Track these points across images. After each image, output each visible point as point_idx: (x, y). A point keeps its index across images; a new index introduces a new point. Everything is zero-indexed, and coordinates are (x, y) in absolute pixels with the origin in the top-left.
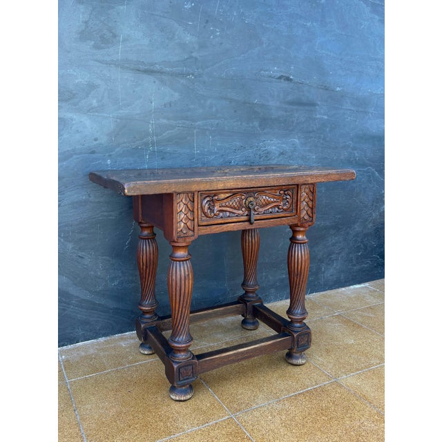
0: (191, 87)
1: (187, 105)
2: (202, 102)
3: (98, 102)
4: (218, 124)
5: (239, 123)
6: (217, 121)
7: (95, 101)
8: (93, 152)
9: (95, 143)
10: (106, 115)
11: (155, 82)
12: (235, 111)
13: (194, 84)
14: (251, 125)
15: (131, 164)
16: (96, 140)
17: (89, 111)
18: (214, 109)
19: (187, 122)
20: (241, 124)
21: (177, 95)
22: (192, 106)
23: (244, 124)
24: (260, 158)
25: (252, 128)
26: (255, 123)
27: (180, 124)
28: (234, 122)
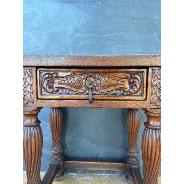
0: (99, 10)
1: (97, 23)
2: (109, 20)
3: (38, 24)
4: (121, 36)
5: (140, 35)
6: (120, 34)
7: (36, 24)
9: (36, 50)
10: (43, 32)
11: (73, 9)
12: (136, 26)
13: (102, 7)
14: (150, 36)
16: (37, 48)
17: (32, 30)
18: (118, 25)
19: (97, 35)
20: (141, 36)
21: (89, 16)
22: (100, 24)
25: (152, 38)
26: (154, 34)
27: (91, 36)
28: (135, 34)
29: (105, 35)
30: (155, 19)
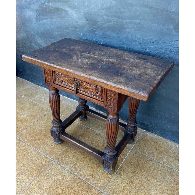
1: (120, 9)
2: (130, 7)
3: (77, 4)
4: (139, 23)
5: (156, 24)
6: (139, 21)
7: (76, 3)
8: (76, 28)
10: (80, 11)
12: (154, 16)
15: (90, 37)
16: (77, 22)
17: (74, 8)
18: (138, 13)
19: (120, 20)
20: (158, 26)
22: (123, 10)
23: (160, 25)
24: (171, 52)
25: (167, 30)
26: (170, 26)
27: (115, 20)
28: (152, 23)
29: (126, 21)
30: (172, 12)
